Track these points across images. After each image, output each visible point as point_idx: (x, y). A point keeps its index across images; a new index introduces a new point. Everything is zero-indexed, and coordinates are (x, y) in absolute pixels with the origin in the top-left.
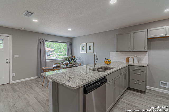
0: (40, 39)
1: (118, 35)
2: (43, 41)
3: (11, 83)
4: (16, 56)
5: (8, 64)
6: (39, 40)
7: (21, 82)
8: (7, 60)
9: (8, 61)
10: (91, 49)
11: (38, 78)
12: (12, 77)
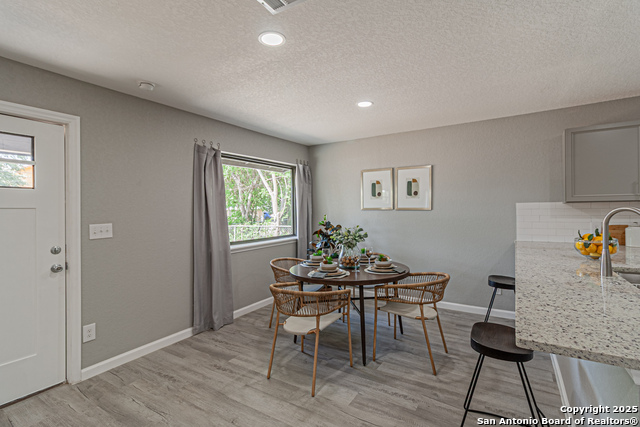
0: (200, 143)
1: (574, 133)
2: (215, 156)
3: (74, 379)
4: (102, 231)
5: (61, 275)
6: (199, 150)
7: (126, 366)
8: (55, 252)
9: (59, 260)
10: (416, 193)
11: (196, 333)
12: (82, 343)
